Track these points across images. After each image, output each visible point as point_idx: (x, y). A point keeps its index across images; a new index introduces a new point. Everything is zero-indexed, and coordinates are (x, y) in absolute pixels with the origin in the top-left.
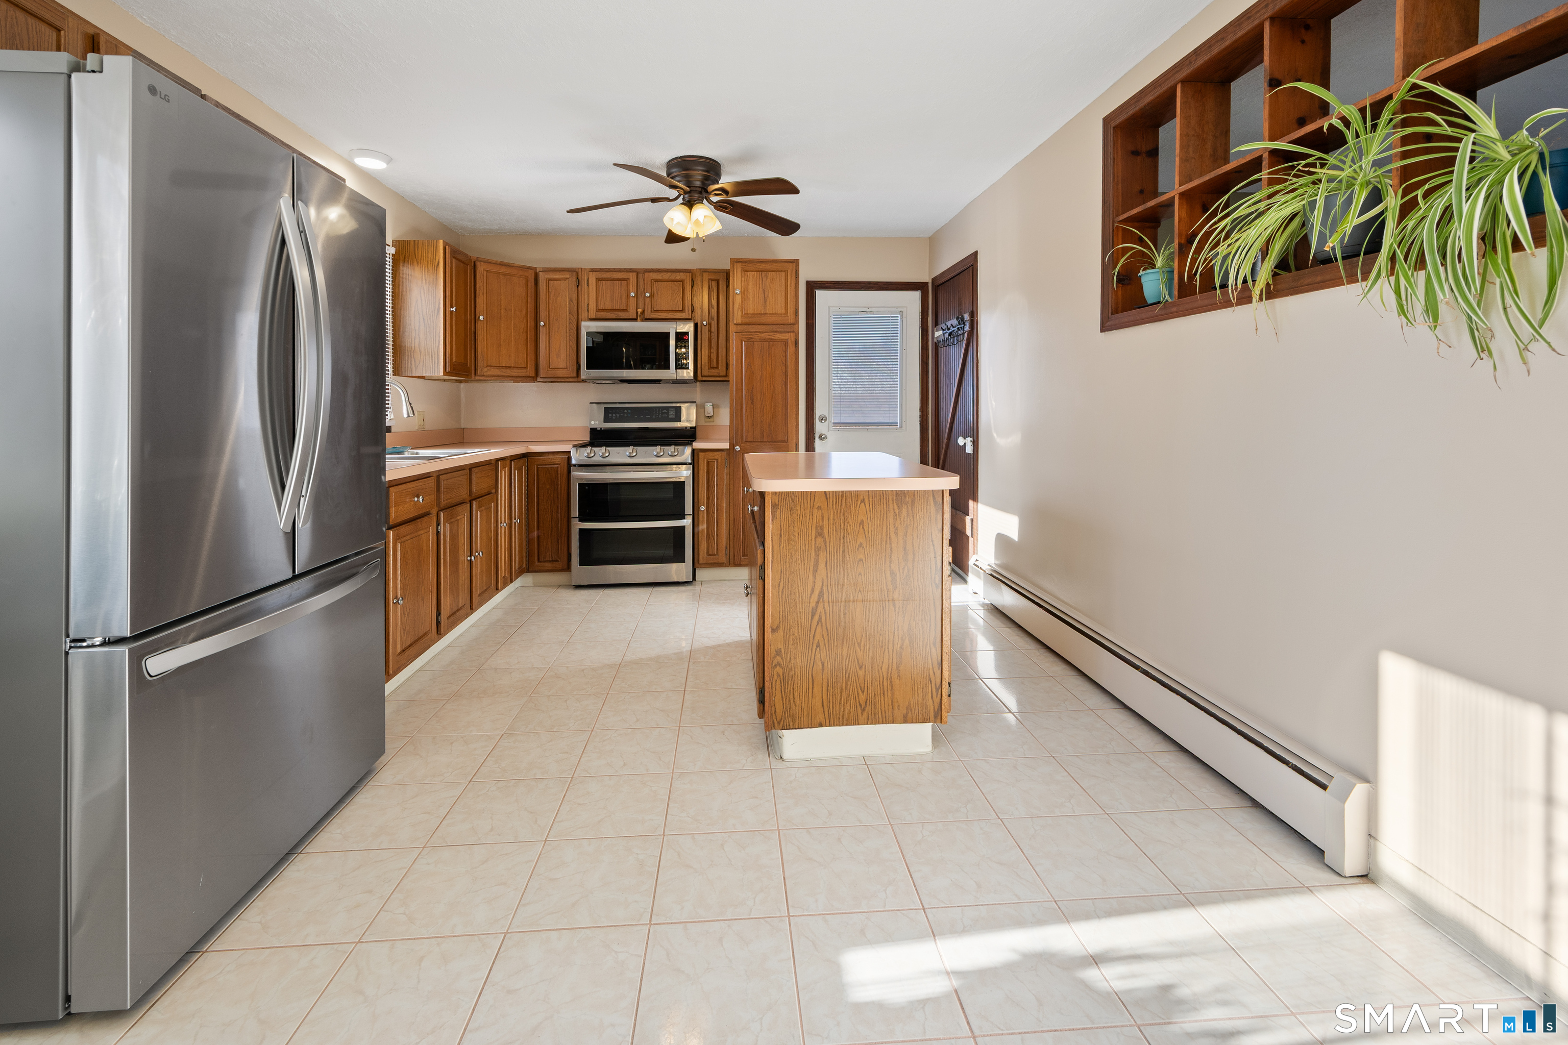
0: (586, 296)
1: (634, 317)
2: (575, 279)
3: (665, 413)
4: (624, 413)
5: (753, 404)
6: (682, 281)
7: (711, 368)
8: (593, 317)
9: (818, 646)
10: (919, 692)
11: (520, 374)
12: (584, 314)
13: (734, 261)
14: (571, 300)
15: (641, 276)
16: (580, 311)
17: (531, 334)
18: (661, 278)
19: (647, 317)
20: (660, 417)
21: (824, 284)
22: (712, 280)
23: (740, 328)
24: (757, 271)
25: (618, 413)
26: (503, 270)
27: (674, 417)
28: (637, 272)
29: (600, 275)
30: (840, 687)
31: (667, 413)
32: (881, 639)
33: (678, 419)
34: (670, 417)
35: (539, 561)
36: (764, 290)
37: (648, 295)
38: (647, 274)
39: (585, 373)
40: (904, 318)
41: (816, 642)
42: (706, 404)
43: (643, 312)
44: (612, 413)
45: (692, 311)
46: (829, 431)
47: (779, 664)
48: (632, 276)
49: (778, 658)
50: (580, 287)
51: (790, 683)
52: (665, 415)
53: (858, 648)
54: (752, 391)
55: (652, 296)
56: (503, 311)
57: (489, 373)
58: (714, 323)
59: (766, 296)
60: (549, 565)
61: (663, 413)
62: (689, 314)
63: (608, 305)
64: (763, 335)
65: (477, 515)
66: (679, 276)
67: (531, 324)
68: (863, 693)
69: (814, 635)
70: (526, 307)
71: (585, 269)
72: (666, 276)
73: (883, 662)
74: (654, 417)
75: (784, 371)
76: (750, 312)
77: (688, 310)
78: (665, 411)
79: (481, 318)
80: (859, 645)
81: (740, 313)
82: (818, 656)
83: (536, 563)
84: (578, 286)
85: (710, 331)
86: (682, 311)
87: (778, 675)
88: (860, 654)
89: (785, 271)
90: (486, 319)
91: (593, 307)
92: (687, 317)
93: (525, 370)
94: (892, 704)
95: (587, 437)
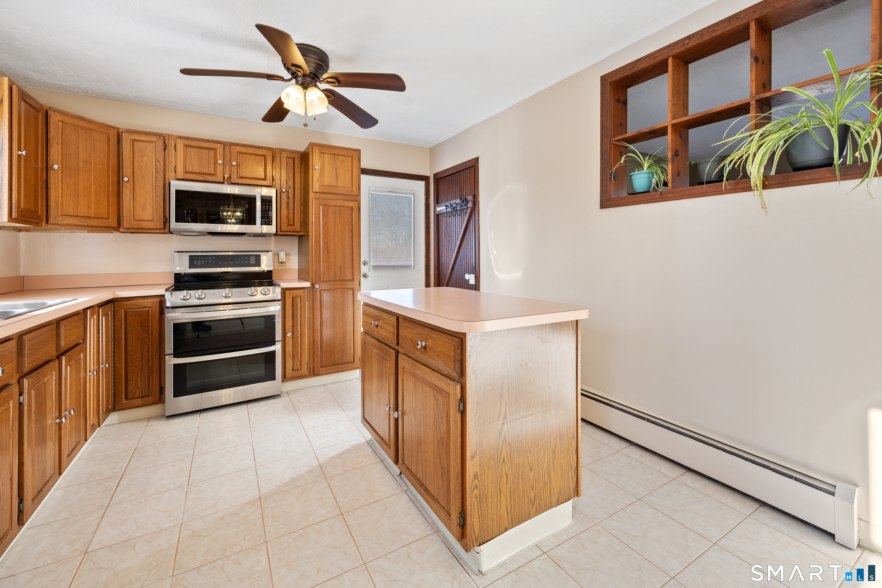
0: (173, 159)
1: (222, 181)
2: (162, 143)
3: (247, 260)
4: (208, 260)
5: (328, 253)
6: (265, 156)
7: (289, 225)
8: (180, 177)
11: (101, 225)
12: (171, 174)
13: (312, 145)
14: (157, 161)
15: (227, 148)
16: (167, 171)
17: (112, 188)
18: (246, 152)
19: (233, 182)
20: (242, 263)
21: (366, 170)
22: (289, 158)
23: (317, 195)
24: (331, 154)
25: (203, 260)
26: (82, 123)
27: (254, 263)
28: (224, 144)
29: (187, 142)
31: (249, 260)
32: (543, 442)
33: (258, 264)
34: (251, 263)
35: (126, 398)
36: (336, 169)
37: (234, 163)
38: (233, 147)
39: (174, 225)
40: (415, 198)
42: (280, 253)
43: (230, 177)
44: (197, 260)
45: (273, 180)
46: (369, 271)
47: (476, 487)
48: (220, 148)
49: (476, 482)
50: (167, 150)
52: (247, 262)
54: (328, 243)
55: (238, 165)
56: (81, 163)
57: (63, 222)
58: (291, 192)
59: (338, 173)
60: (139, 401)
61: (244, 260)
62: (270, 182)
63: (196, 169)
64: (335, 201)
65: (67, 371)
66: (262, 152)
67: (113, 178)
68: (533, 490)
70: (108, 162)
71: (172, 135)
72: (251, 151)
73: (544, 461)
74: (237, 263)
75: (351, 229)
76: (326, 184)
77: (270, 179)
78: (246, 258)
79: (56, 167)
81: (318, 184)
83: (124, 401)
84: (165, 149)
85: (288, 197)
86: (265, 179)
87: (476, 498)
88: (530, 459)
89: (351, 157)
90: (62, 169)
91: (180, 169)
92: (269, 185)
93: (107, 221)
94: (550, 494)
95: (171, 281)
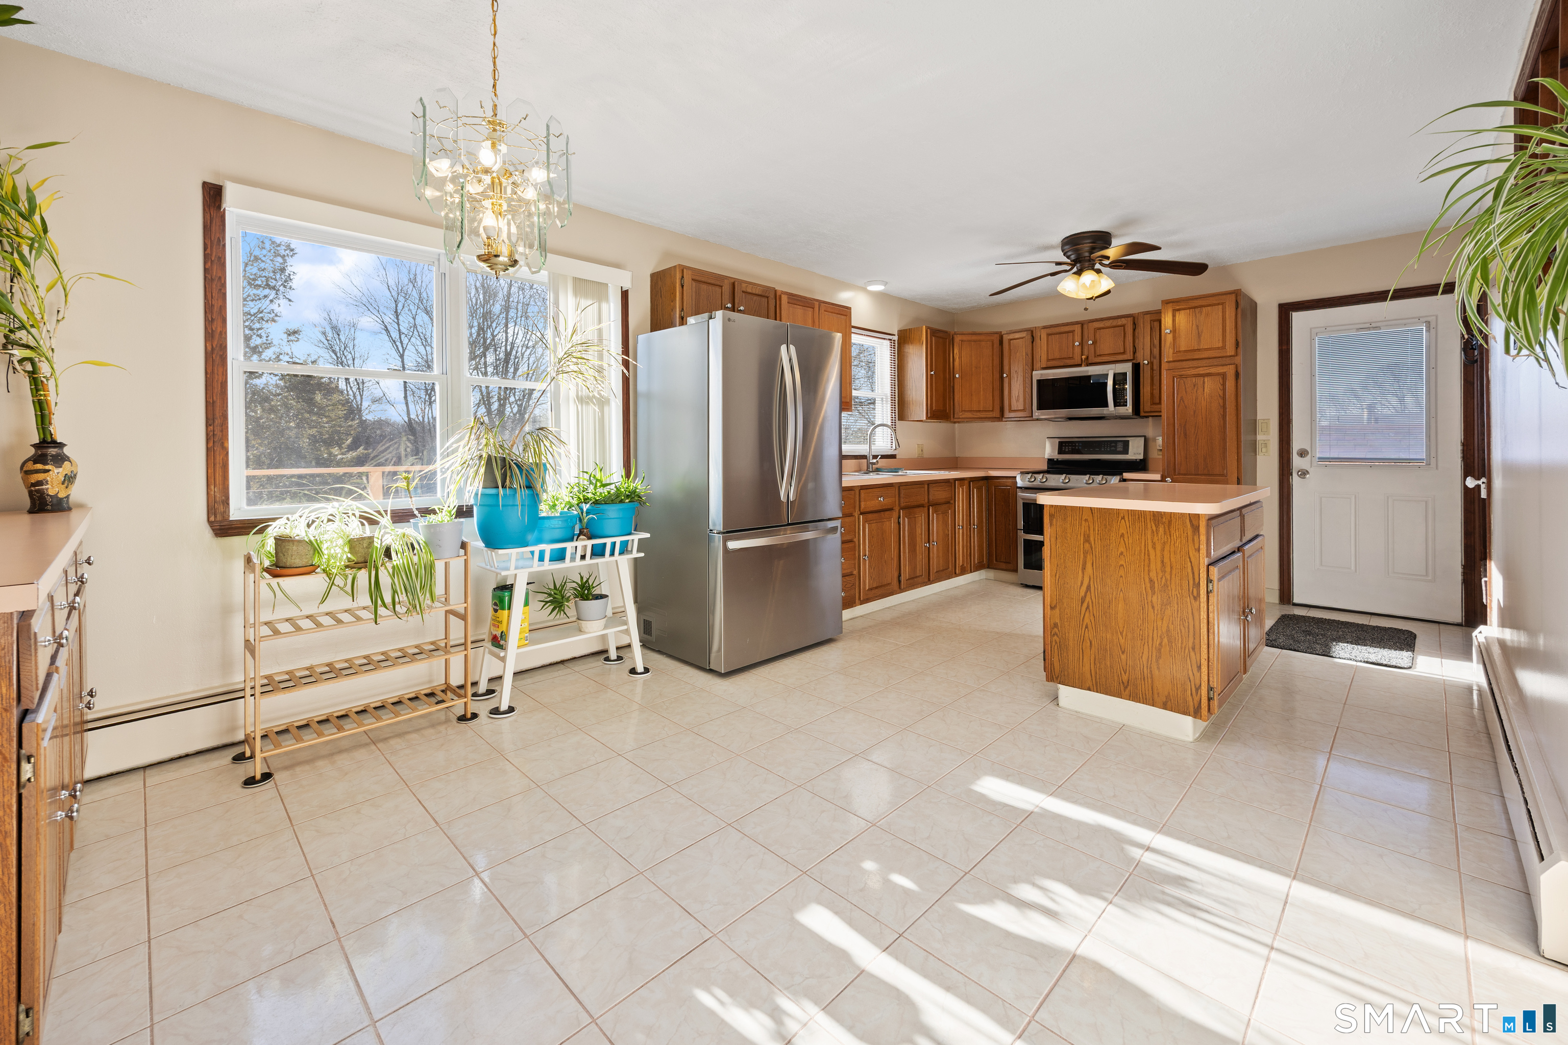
0: (1039, 349)
1: (1080, 363)
2: (1029, 337)
3: (1113, 447)
4: (1075, 446)
5: (1186, 438)
6: (1124, 326)
7: (1153, 403)
8: (1044, 366)
9: (1087, 627)
10: (1178, 687)
11: (988, 416)
12: (1037, 365)
13: (1166, 302)
14: (1027, 354)
15: (1085, 326)
16: (1035, 362)
17: (997, 384)
18: (1103, 326)
19: (1090, 362)
20: (1108, 449)
21: (1302, 304)
22: (1154, 321)
23: (1172, 365)
24: (1189, 308)
25: (1070, 446)
26: (974, 338)
27: (1122, 449)
28: (1082, 324)
29: (1050, 331)
30: (1105, 664)
31: (1116, 447)
32: (1141, 633)
33: (1126, 451)
34: (1118, 449)
35: (996, 560)
36: (1197, 326)
37: (1090, 342)
38: (1090, 324)
39: (1037, 414)
40: (1432, 329)
41: (1085, 624)
42: (1157, 438)
43: (1087, 358)
44: (1065, 446)
45: (1134, 353)
46: (1311, 467)
47: (1056, 634)
48: (1077, 328)
49: (1056, 630)
50: (1034, 343)
51: (1065, 650)
52: (1113, 448)
53: (1120, 636)
54: (1185, 425)
55: (1094, 343)
56: (973, 369)
57: (963, 416)
58: (1156, 362)
59: (1200, 332)
60: (1004, 565)
61: (1111, 447)
62: (1130, 355)
63: (1057, 355)
64: (1197, 370)
65: (934, 517)
66: (1120, 322)
67: (997, 376)
68: (1125, 673)
69: (1083, 618)
70: (993, 363)
71: (1039, 327)
72: (1108, 323)
73: (1143, 653)
74: (1103, 449)
75: (1222, 404)
76: (1183, 349)
77: (1130, 351)
78: (1113, 444)
79: (957, 376)
80: (1121, 634)
81: (1171, 351)
82: (1087, 635)
84: (1032, 342)
85: (1152, 369)
86: (1124, 353)
87: (1056, 643)
88: (1122, 641)
89: (1222, 304)
90: (961, 377)
91: (1044, 357)
92: (1129, 358)
93: (991, 413)
94: (1152, 690)
95: (1044, 467)
